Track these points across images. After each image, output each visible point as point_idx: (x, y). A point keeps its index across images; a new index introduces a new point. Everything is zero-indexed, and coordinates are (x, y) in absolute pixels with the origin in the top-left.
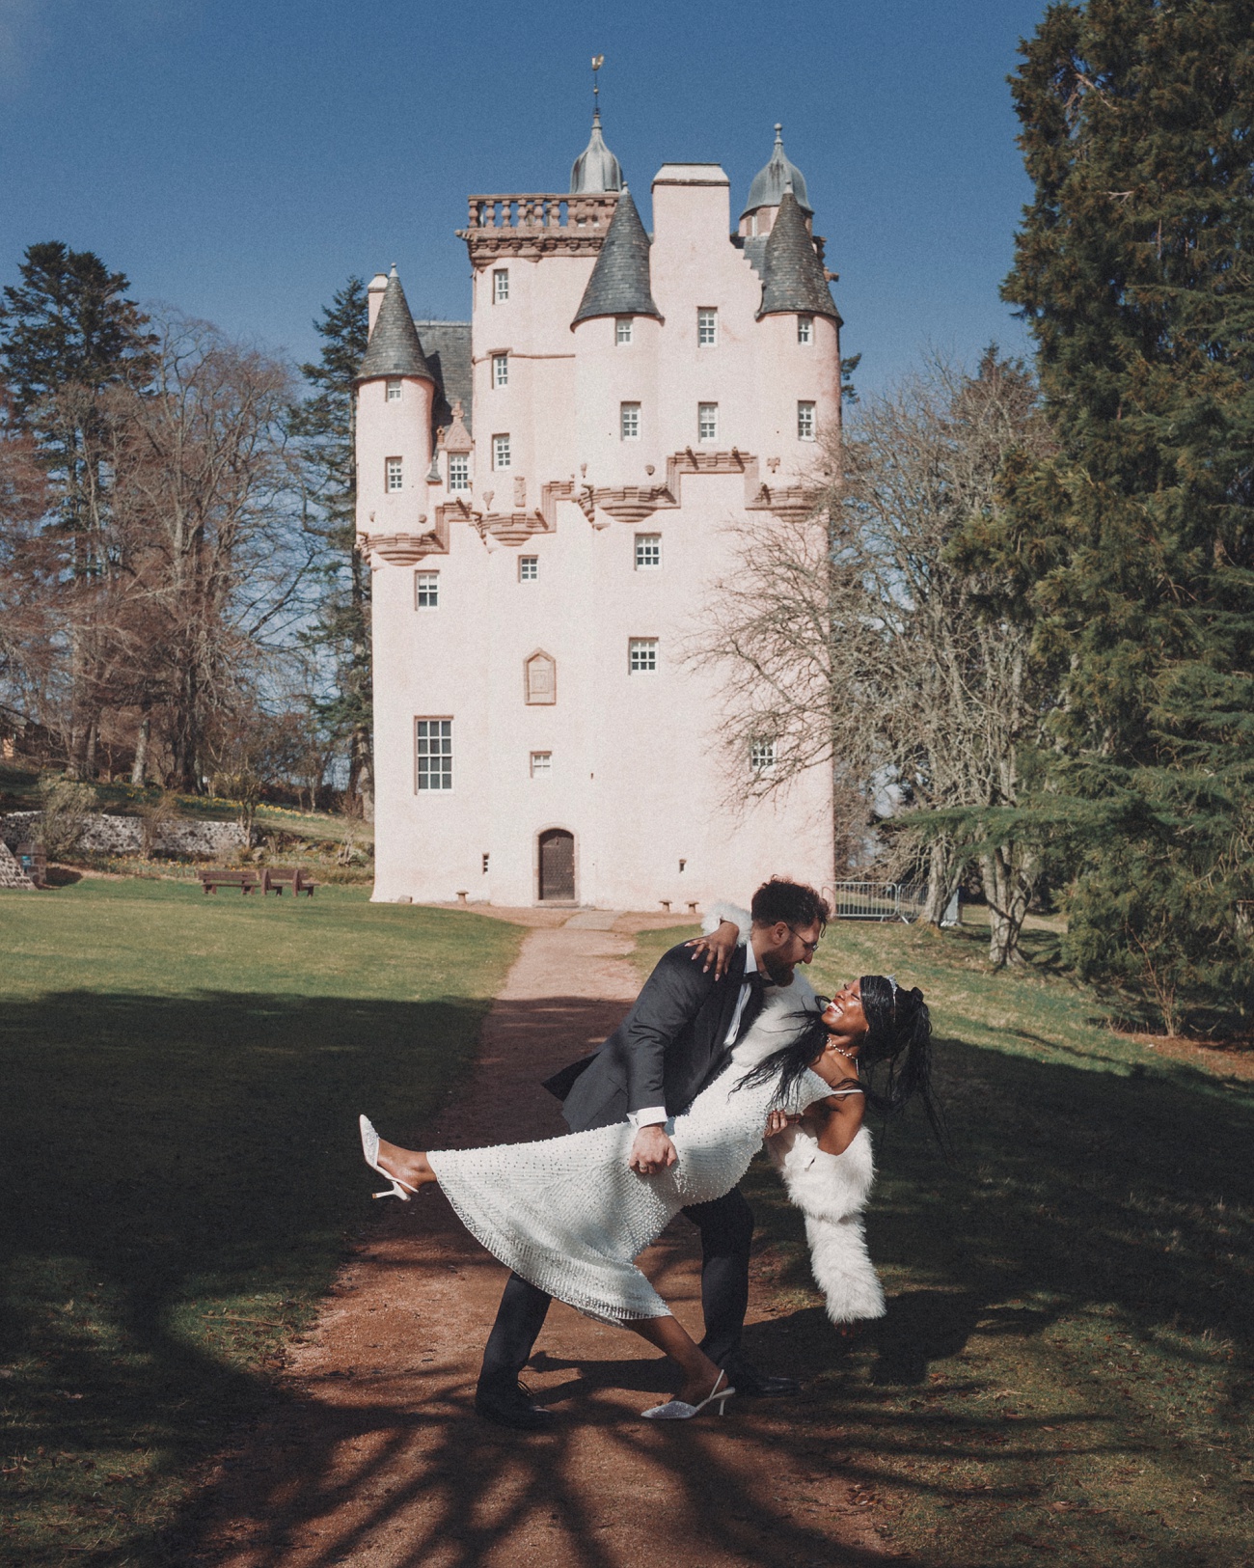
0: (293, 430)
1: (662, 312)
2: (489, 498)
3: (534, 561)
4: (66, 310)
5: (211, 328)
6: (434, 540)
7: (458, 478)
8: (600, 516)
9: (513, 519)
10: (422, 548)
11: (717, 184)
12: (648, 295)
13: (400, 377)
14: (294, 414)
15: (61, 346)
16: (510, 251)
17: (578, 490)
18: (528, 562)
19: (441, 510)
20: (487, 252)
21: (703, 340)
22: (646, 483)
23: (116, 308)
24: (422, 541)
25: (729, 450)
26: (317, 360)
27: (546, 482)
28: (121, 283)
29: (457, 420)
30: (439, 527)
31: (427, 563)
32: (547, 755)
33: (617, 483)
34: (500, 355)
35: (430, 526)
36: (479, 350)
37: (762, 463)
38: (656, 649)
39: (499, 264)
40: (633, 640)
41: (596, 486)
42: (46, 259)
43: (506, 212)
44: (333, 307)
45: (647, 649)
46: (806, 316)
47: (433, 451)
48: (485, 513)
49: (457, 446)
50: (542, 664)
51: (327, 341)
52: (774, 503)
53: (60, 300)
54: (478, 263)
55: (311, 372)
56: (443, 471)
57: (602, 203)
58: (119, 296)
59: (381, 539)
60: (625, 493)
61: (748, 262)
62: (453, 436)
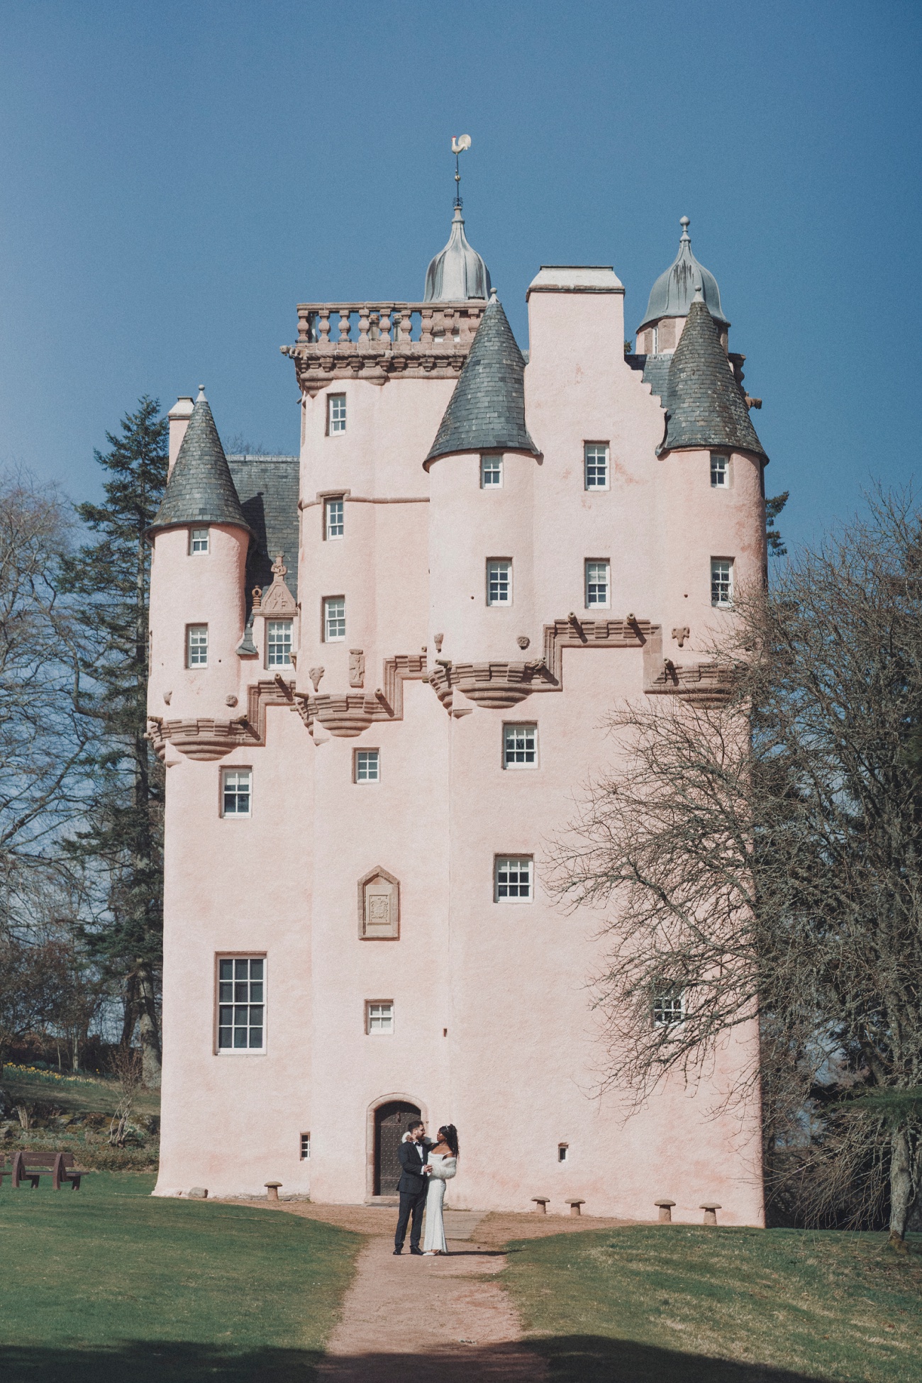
0: (66, 585)
1: (539, 447)
2: (318, 675)
3: (374, 756)
6: (246, 729)
7: (278, 652)
8: (459, 700)
9: (348, 703)
10: (229, 739)
11: (610, 291)
12: (522, 427)
13: (206, 525)
14: (68, 565)
16: (349, 371)
17: (431, 667)
18: (365, 760)
19: (256, 690)
20: (321, 373)
21: (591, 481)
22: (517, 658)
24: (230, 729)
25: (625, 617)
26: (99, 499)
27: (390, 656)
29: (277, 578)
31: (237, 756)
32: (387, 1004)
33: (480, 659)
34: (334, 499)
35: (242, 710)
36: (309, 491)
37: (666, 634)
38: (530, 869)
39: (334, 387)
40: (500, 858)
41: (456, 661)
43: (344, 323)
44: (121, 434)
45: (518, 870)
46: (721, 453)
47: (247, 617)
48: (312, 694)
49: (278, 610)
50: (383, 887)
51: (110, 476)
52: (682, 684)
54: (309, 386)
55: (90, 514)
56: (258, 641)
57: (464, 313)
59: (178, 726)
60: (492, 671)
61: (648, 387)
62: (273, 599)
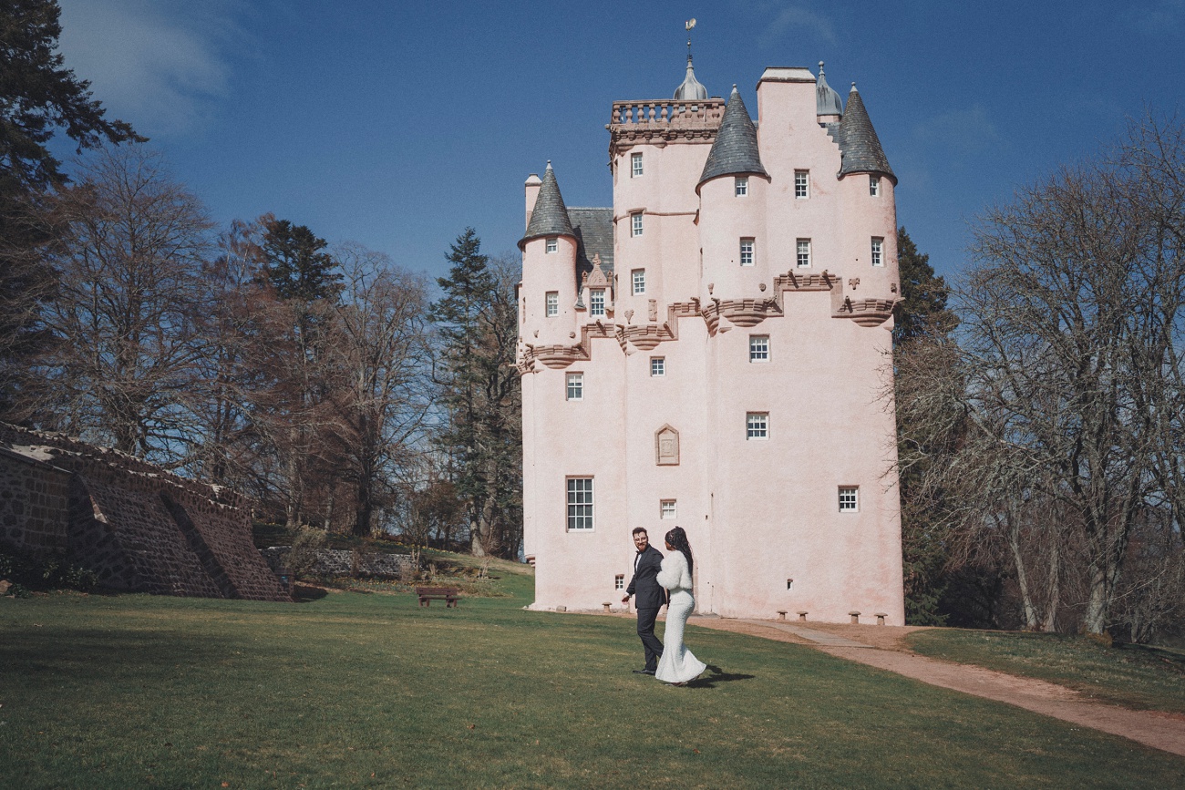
1: (768, 173)
2: (630, 315)
3: (661, 361)
4: (290, 259)
5: (384, 257)
6: (580, 351)
7: (597, 307)
8: (722, 323)
9: (648, 330)
10: (571, 356)
11: (808, 81)
12: (758, 161)
13: (556, 236)
15: (287, 279)
16: (644, 140)
17: (705, 304)
18: (657, 363)
19: (585, 329)
20: (628, 141)
21: (798, 194)
22: (759, 297)
23: (318, 258)
24: (572, 351)
25: (820, 272)
27: (671, 303)
28: (322, 243)
29: (596, 266)
30: (584, 341)
31: (575, 366)
32: (672, 502)
33: (737, 295)
34: (637, 213)
35: (578, 340)
36: (620, 211)
37: (845, 283)
38: (766, 421)
39: (636, 149)
40: (750, 414)
41: (722, 299)
42: (280, 231)
43: (641, 112)
45: (759, 421)
46: (875, 176)
47: (579, 288)
48: (626, 325)
49: (597, 284)
50: (669, 435)
52: (855, 312)
53: (287, 255)
54: (620, 150)
56: (586, 301)
58: (321, 251)
59: (543, 349)
60: (744, 304)
61: (831, 138)
62: (595, 277)
